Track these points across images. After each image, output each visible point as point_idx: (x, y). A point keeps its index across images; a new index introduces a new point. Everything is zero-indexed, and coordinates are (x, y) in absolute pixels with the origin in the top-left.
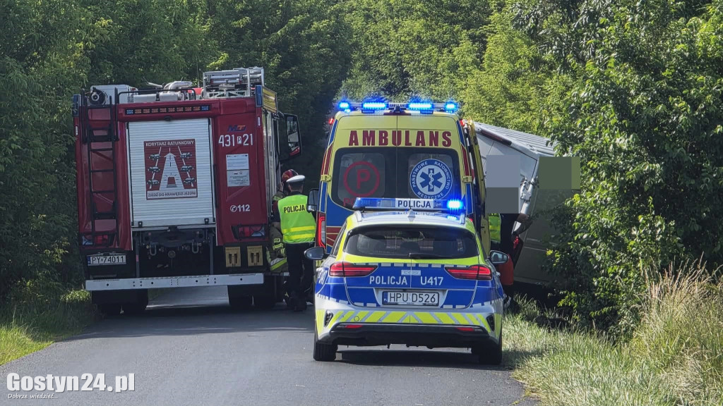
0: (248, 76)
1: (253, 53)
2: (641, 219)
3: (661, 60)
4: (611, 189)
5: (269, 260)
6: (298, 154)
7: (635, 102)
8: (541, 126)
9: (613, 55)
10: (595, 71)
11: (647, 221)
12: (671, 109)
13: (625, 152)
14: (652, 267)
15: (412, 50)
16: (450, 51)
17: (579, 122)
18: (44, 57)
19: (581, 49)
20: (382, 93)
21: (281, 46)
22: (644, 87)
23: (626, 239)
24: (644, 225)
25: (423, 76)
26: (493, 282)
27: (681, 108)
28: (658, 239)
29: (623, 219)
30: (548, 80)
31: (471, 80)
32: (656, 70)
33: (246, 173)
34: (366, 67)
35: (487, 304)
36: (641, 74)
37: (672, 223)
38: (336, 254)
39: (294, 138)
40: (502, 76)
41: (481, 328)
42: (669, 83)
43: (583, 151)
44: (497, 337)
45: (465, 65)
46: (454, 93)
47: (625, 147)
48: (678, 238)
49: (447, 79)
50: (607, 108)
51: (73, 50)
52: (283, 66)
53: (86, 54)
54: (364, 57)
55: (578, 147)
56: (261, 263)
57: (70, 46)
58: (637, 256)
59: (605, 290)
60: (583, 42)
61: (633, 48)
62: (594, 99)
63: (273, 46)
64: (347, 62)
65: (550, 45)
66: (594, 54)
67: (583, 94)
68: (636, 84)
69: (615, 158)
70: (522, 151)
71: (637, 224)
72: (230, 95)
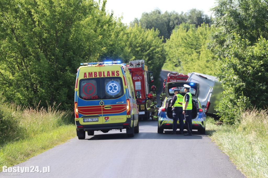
0: (140, 62)
1: (141, 56)
2: (240, 97)
3: (245, 57)
4: (232, 89)
5: (147, 108)
6: (153, 82)
7: (238, 68)
8: (215, 74)
9: (233, 55)
10: (228, 60)
11: (242, 98)
12: (248, 69)
13: (236, 80)
14: (243, 109)
15: (181, 56)
16: (191, 56)
17: (224, 73)
18: (89, 58)
19: (224, 54)
20: (174, 66)
21: (149, 55)
22: (241, 63)
23: (236, 102)
24: (241, 98)
25: (184, 62)
26: (203, 113)
27: (250, 69)
28: (245, 102)
29: (236, 97)
30: (216, 62)
31: (196, 63)
32: (244, 59)
33: (140, 87)
34: (170, 60)
35: (201, 118)
36: (240, 60)
37: (248, 98)
38: (163, 106)
39: (152, 77)
40: (205, 62)
41: (200, 124)
42: (247, 63)
43: (225, 80)
44: (204, 127)
45: (195, 59)
46: (192, 66)
47: (236, 79)
48: (250, 102)
49: (190, 63)
50: (231, 69)
51: (96, 56)
52: (149, 60)
53: (100, 57)
54: (169, 58)
55: (224, 79)
56: (144, 109)
57: (96, 55)
58: (239, 106)
59: (231, 115)
60: (225, 52)
61: (238, 54)
62: (228, 67)
63: (146, 55)
64: (165, 59)
65: (217, 53)
66: (228, 55)
67: (225, 66)
68: (238, 63)
69: (233, 82)
70: (210, 80)
71: (239, 98)
72: (136, 67)
